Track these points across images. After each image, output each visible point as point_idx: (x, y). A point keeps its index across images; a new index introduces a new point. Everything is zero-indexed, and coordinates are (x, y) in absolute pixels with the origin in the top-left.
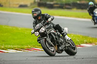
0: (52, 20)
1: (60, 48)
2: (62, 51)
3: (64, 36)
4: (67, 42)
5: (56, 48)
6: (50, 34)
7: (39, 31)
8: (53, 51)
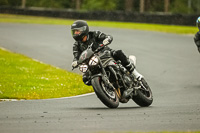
0: (110, 42)
1: (126, 93)
2: (128, 98)
3: (131, 72)
4: (135, 82)
5: (119, 93)
6: (107, 68)
7: (87, 64)
8: (115, 100)
